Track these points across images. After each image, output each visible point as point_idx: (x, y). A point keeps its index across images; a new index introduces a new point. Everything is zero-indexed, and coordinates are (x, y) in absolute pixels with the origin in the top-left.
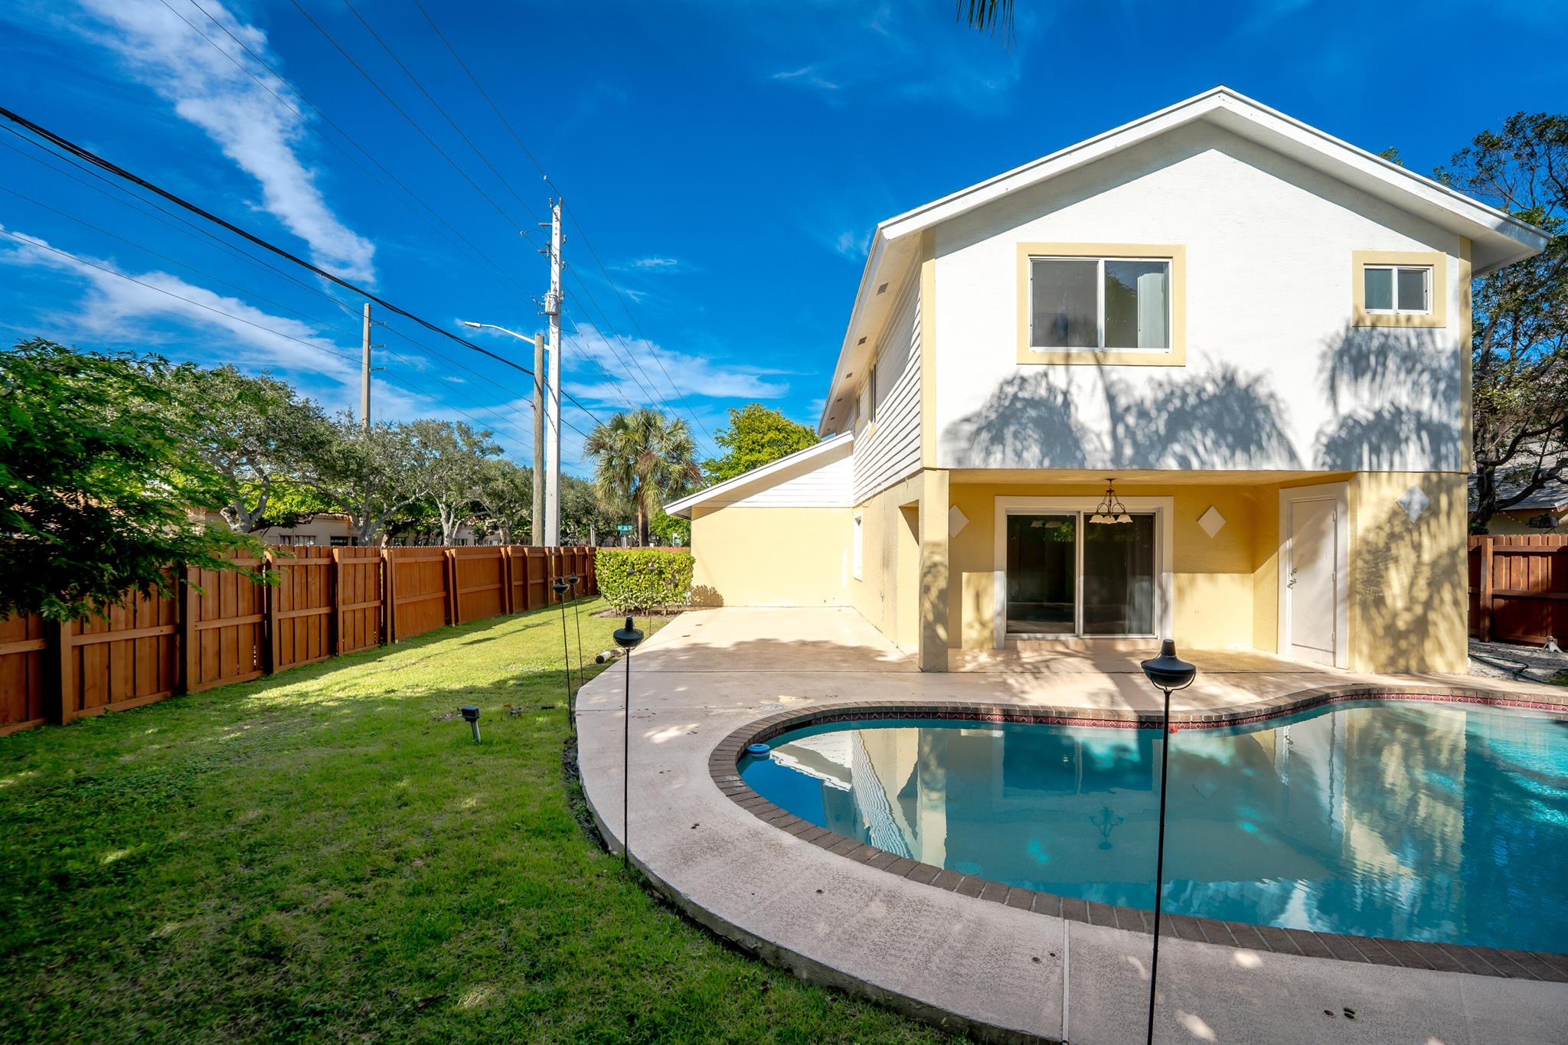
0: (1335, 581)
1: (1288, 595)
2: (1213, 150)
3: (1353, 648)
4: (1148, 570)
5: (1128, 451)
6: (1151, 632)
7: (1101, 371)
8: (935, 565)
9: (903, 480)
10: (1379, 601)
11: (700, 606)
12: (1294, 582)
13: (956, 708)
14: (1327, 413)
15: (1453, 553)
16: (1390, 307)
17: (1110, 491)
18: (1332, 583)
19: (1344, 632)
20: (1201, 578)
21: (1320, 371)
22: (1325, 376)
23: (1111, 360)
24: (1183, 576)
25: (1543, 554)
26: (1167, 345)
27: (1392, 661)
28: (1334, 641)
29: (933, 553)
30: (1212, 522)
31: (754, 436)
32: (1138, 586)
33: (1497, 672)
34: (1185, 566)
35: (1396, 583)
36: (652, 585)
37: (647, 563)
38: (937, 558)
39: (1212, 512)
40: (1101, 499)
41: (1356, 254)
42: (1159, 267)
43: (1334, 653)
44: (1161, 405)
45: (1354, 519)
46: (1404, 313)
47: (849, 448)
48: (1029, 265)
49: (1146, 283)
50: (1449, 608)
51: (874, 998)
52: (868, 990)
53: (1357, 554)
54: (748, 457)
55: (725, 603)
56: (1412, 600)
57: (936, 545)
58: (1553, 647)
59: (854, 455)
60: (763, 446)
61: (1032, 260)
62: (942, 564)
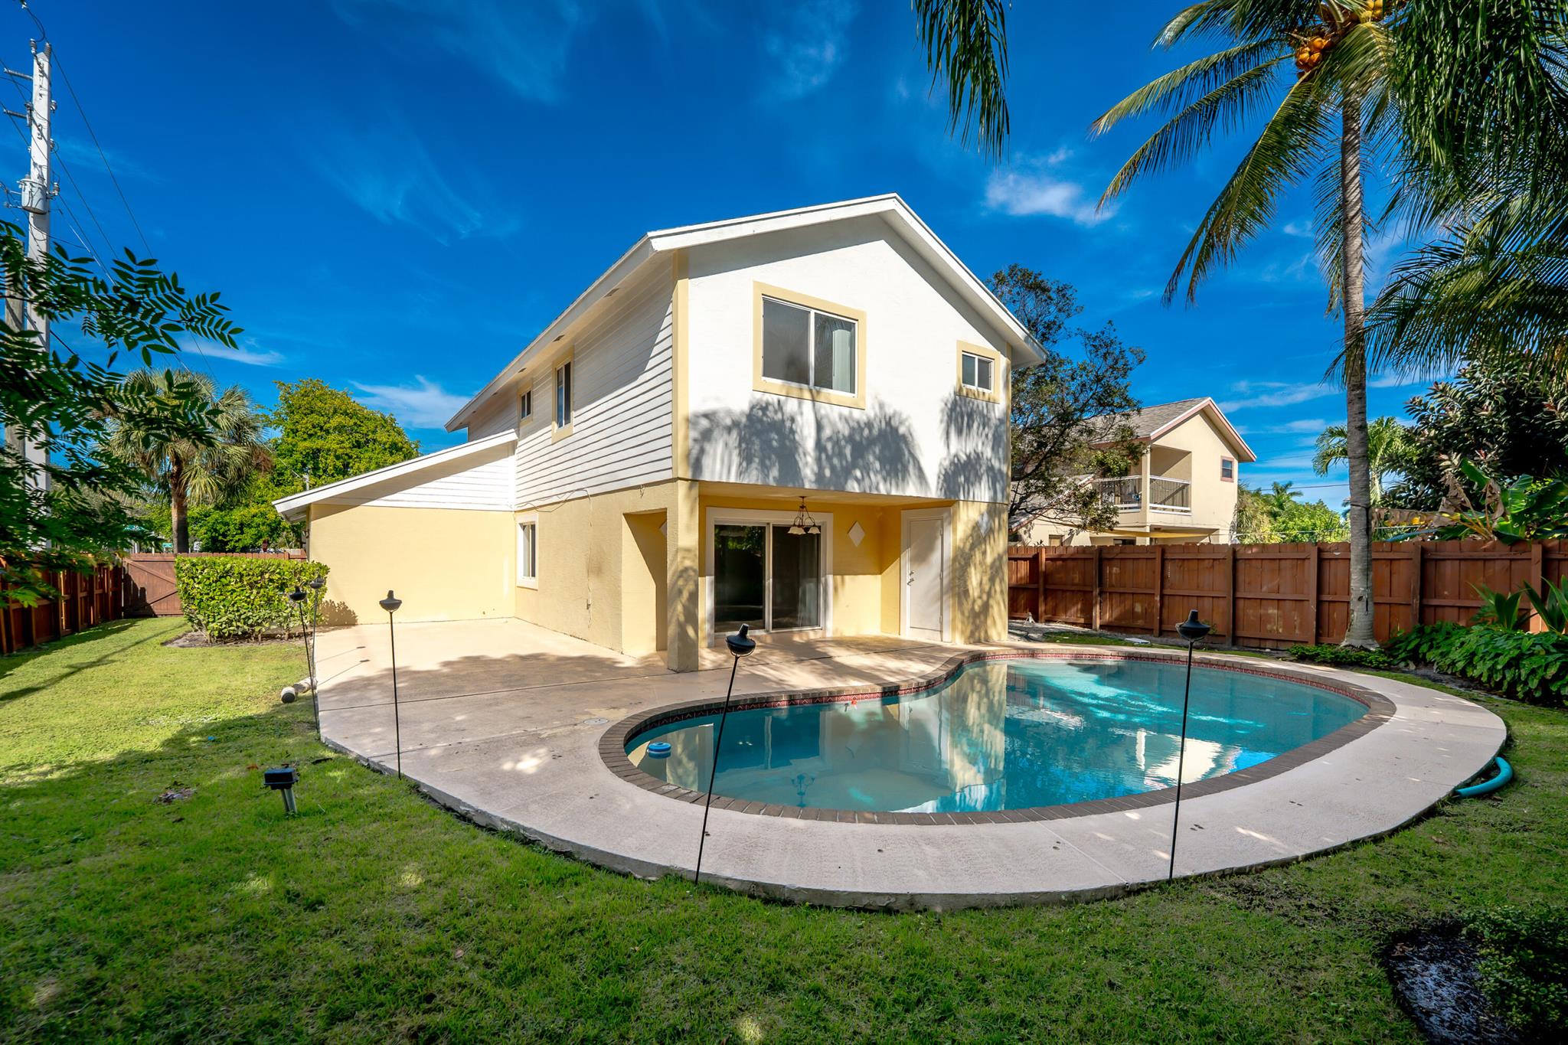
0: (942, 580)
1: (907, 590)
2: (882, 242)
3: (954, 629)
4: (816, 574)
5: (827, 473)
6: (818, 624)
7: (814, 405)
8: (686, 569)
9: (638, 487)
10: (966, 592)
11: (330, 625)
12: (912, 580)
13: (754, 699)
14: (943, 452)
15: (1000, 557)
16: (973, 384)
17: (803, 507)
18: (939, 580)
19: (948, 616)
20: (847, 578)
21: (941, 421)
22: (944, 425)
23: (822, 398)
24: (839, 578)
25: (1025, 559)
26: (852, 391)
27: (972, 634)
28: (941, 623)
29: (684, 558)
30: (857, 535)
31: (315, 418)
32: (810, 586)
33: (1016, 638)
34: (841, 571)
35: (975, 579)
36: (269, 601)
37: (262, 574)
38: (688, 563)
39: (857, 526)
40: (796, 514)
41: (959, 342)
42: (849, 326)
43: (941, 631)
44: (850, 439)
45: (955, 530)
46: (981, 389)
47: (511, 447)
48: (762, 302)
49: (839, 336)
50: (998, 596)
51: (1003, 904)
52: (997, 899)
53: (955, 559)
54: (307, 444)
55: (359, 622)
56: (982, 591)
57: (688, 550)
58: (1031, 620)
59: (515, 457)
60: (327, 432)
61: (764, 299)
62: (691, 568)
